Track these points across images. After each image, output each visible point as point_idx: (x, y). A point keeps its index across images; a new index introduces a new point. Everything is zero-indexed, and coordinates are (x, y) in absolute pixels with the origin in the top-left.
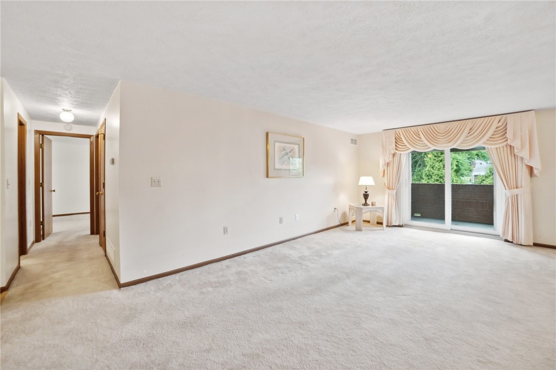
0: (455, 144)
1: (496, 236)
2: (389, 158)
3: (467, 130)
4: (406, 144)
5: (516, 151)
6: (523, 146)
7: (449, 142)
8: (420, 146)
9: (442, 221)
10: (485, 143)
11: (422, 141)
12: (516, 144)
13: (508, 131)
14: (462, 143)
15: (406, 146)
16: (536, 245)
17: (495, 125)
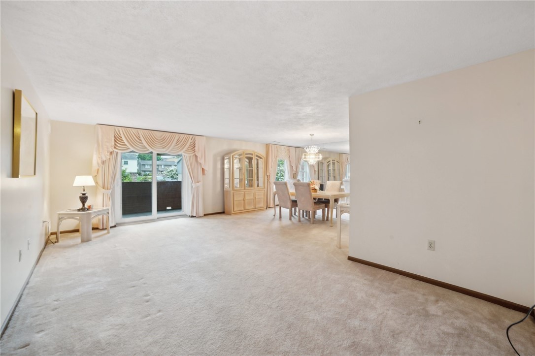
0: (167, 150)
1: (185, 216)
2: (105, 156)
3: (175, 141)
4: (126, 143)
5: (199, 159)
6: (202, 157)
7: (163, 148)
8: (139, 147)
9: (148, 213)
10: (184, 152)
11: (142, 143)
12: (199, 155)
13: (196, 145)
14: (171, 150)
15: (126, 145)
16: (205, 215)
17: (190, 141)
